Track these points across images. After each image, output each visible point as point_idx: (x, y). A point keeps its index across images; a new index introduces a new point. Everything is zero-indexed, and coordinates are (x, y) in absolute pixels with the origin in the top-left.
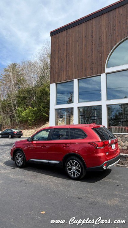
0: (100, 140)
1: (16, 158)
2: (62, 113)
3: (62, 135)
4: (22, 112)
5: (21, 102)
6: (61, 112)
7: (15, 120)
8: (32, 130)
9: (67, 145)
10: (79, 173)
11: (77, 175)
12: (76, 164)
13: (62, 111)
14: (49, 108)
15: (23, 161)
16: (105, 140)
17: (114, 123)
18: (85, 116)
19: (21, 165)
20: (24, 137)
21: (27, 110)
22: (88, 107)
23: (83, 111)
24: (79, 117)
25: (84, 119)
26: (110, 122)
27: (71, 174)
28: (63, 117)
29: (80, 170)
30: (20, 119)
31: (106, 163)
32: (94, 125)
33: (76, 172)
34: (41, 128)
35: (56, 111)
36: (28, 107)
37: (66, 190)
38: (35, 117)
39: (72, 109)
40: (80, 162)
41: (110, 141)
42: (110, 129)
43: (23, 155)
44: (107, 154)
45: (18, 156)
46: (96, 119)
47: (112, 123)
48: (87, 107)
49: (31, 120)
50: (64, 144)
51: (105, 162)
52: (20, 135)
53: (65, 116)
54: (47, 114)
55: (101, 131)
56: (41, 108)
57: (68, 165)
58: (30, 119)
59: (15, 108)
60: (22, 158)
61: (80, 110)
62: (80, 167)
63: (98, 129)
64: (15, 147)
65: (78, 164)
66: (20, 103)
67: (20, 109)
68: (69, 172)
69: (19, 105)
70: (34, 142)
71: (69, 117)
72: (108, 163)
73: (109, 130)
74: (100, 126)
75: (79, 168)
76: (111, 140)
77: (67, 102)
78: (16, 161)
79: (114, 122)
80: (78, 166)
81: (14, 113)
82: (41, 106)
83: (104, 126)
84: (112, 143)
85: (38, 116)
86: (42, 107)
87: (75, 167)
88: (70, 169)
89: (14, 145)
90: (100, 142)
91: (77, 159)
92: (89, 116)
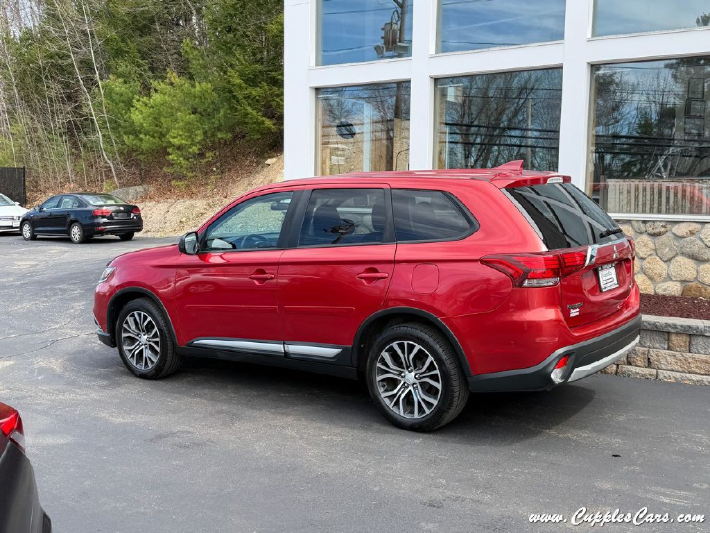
0: (544, 249)
1: (124, 335)
2: (349, 112)
3: (350, 225)
4: (129, 104)
5: (122, 45)
6: (340, 104)
7: (92, 148)
8: (188, 202)
9: (376, 271)
10: (435, 402)
11: (421, 410)
12: (420, 357)
13: (349, 103)
14: (279, 83)
15: (158, 349)
16: (569, 245)
17: (629, 163)
18: (473, 130)
19: (150, 366)
20: (149, 235)
21: (156, 91)
22: (493, 76)
23: (460, 100)
24: (437, 132)
25: (467, 145)
26: (608, 157)
27: (397, 404)
28: (352, 134)
29: (439, 386)
30: (123, 143)
31: (567, 355)
32: (512, 170)
33: (419, 395)
34: (239, 191)
35: (317, 98)
36: (163, 78)
37: (371, 472)
38: (205, 133)
39: (402, 87)
40: (440, 351)
41: (592, 251)
42: (598, 193)
43: (162, 322)
44: (574, 313)
45: (133, 327)
46: (530, 142)
47: (617, 164)
48: (481, 75)
49: (179, 148)
50: (362, 268)
51: (561, 351)
52: (128, 226)
53: (367, 128)
54: (271, 117)
55: (550, 201)
56: (238, 81)
57: (379, 365)
58: (176, 141)
59: (91, 83)
60: (155, 336)
61: (444, 95)
62: (437, 372)
63: (534, 195)
64: (115, 282)
65: (431, 358)
66: (119, 53)
67: (117, 85)
68: (383, 395)
69: (112, 63)
70: (215, 259)
71: (384, 136)
72: (573, 357)
73: (597, 201)
74: (545, 180)
75: (435, 378)
76: (597, 246)
77: (377, 48)
78: (125, 348)
79: (627, 159)
80: (431, 367)
81: (85, 110)
82: (231, 72)
83: (567, 179)
84: (603, 261)
85: (219, 129)
86: (241, 76)
87: (413, 374)
88: (392, 383)
89: (109, 270)
90: (541, 254)
91: (426, 337)
92: (494, 128)
